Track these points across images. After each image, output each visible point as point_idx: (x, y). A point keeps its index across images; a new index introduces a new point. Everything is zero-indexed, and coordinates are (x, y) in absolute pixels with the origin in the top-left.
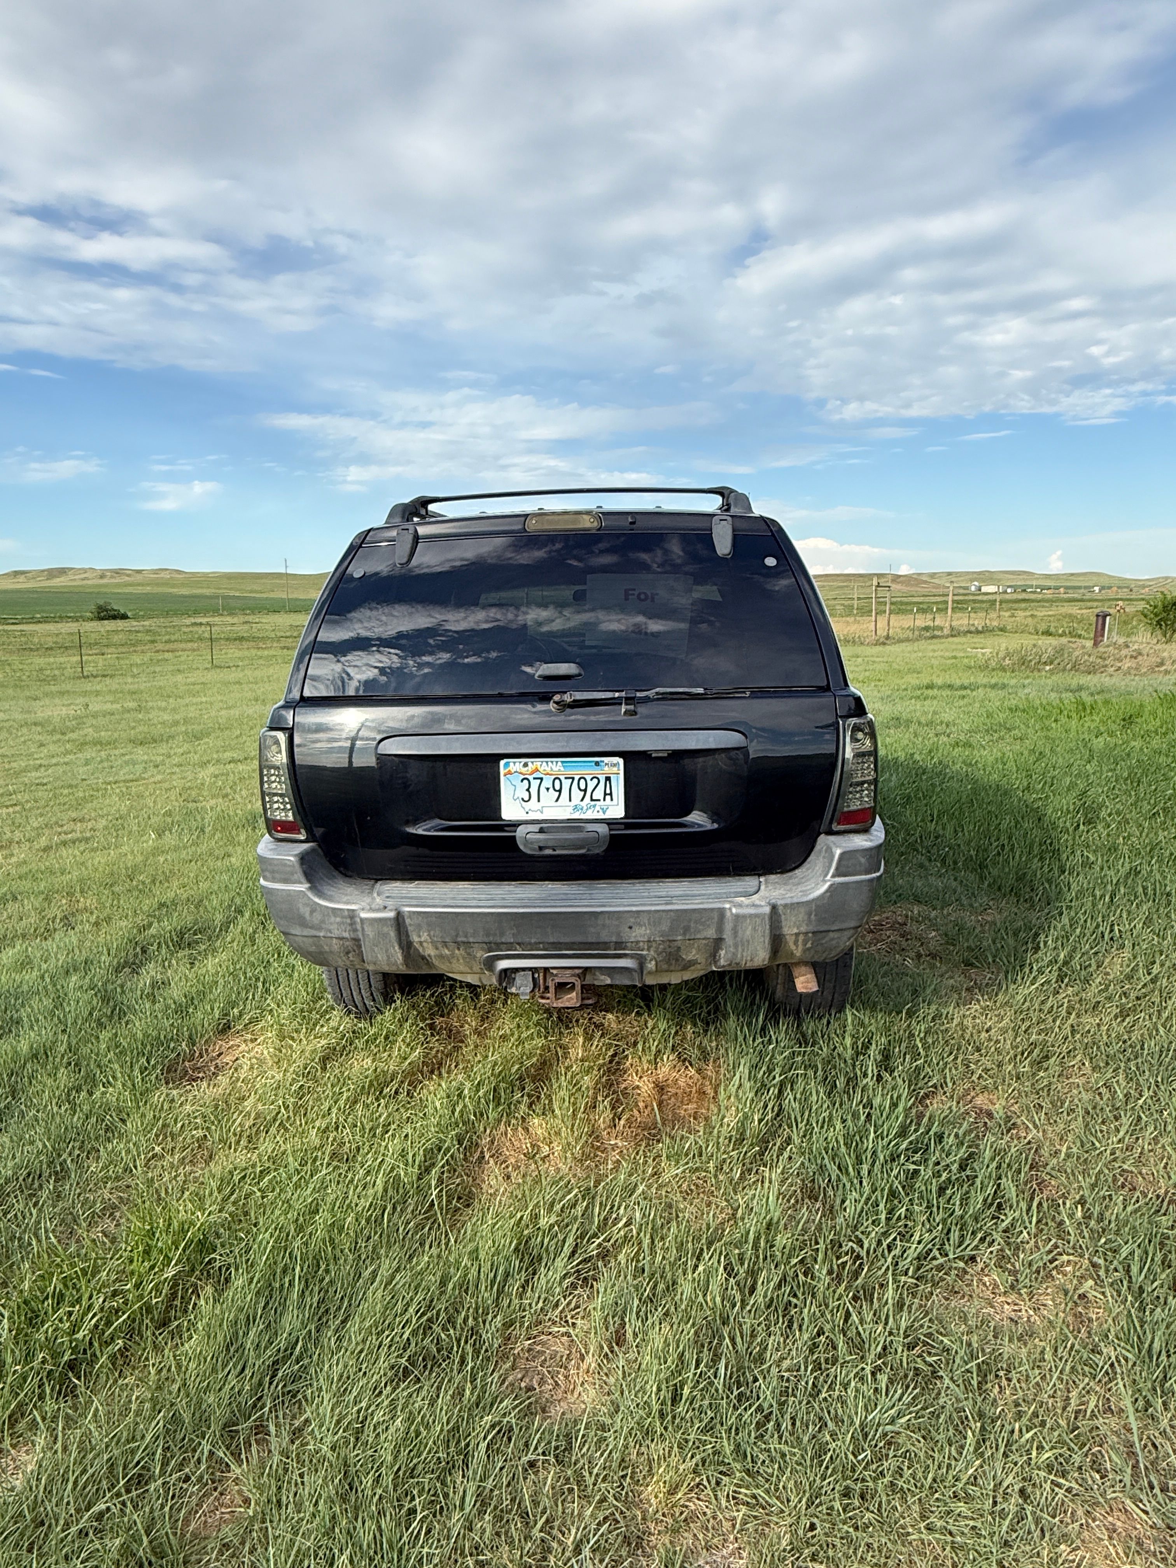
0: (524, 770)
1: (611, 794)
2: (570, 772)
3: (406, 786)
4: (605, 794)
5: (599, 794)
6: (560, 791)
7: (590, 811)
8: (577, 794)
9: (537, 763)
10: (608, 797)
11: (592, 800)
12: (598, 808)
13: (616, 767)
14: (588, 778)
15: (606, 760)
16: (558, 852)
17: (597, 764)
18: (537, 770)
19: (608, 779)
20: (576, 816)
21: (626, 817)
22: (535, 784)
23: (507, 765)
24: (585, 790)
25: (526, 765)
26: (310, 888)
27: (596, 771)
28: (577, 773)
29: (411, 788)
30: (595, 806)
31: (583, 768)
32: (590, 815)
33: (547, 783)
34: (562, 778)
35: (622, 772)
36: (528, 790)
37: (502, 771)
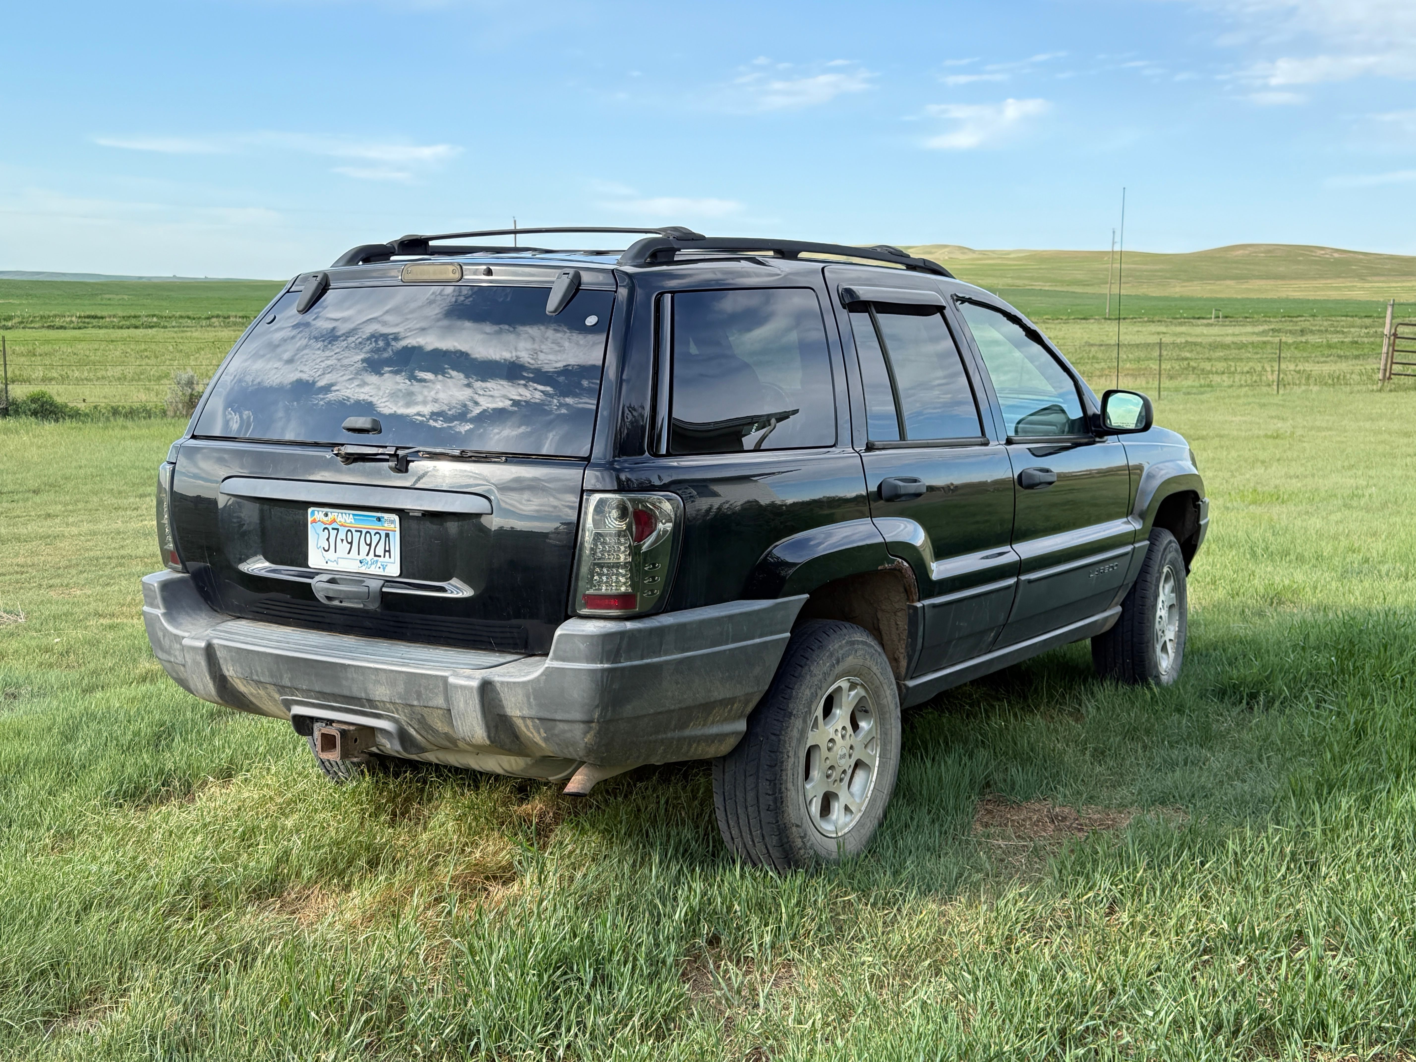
0: (325, 519)
1: (389, 551)
2: (360, 525)
3: (241, 525)
4: (385, 551)
5: (380, 551)
6: (351, 543)
7: (373, 566)
8: (364, 548)
9: (334, 514)
10: (387, 554)
11: (375, 556)
12: (379, 565)
13: (392, 523)
14: (373, 532)
15: (386, 516)
16: (344, 604)
17: (379, 519)
18: (334, 521)
19: (387, 535)
20: (363, 570)
21: (400, 576)
22: (333, 533)
23: (313, 512)
24: (370, 545)
25: (326, 515)
26: (164, 614)
27: (378, 526)
28: (364, 526)
29: (245, 528)
30: (377, 561)
31: (368, 522)
32: (374, 570)
33: (342, 535)
34: (353, 530)
35: (398, 529)
36: (328, 539)
37: (310, 519)
